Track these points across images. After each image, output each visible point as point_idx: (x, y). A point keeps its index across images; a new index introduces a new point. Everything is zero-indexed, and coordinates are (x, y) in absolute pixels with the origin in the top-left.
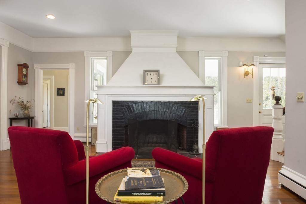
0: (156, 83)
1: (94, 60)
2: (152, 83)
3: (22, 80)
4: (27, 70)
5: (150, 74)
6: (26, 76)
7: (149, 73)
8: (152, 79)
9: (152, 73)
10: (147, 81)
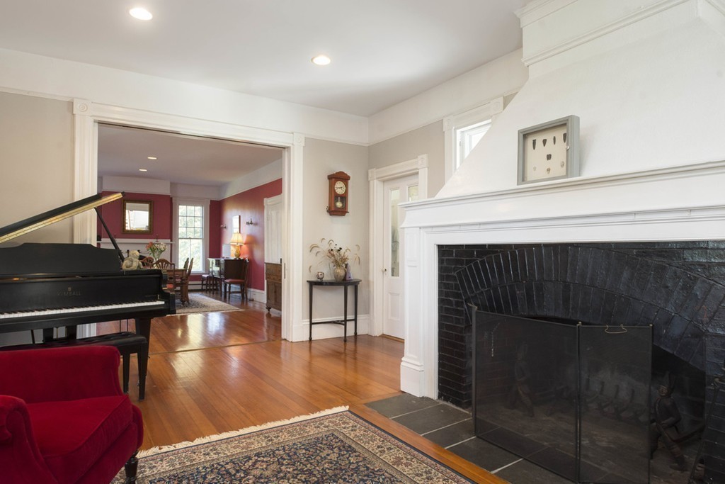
0: (563, 171)
1: (470, 136)
2: (552, 175)
3: (337, 206)
4: (346, 186)
5: (545, 142)
6: (344, 198)
7: (539, 139)
8: (549, 157)
9: (549, 136)
10: (535, 169)
